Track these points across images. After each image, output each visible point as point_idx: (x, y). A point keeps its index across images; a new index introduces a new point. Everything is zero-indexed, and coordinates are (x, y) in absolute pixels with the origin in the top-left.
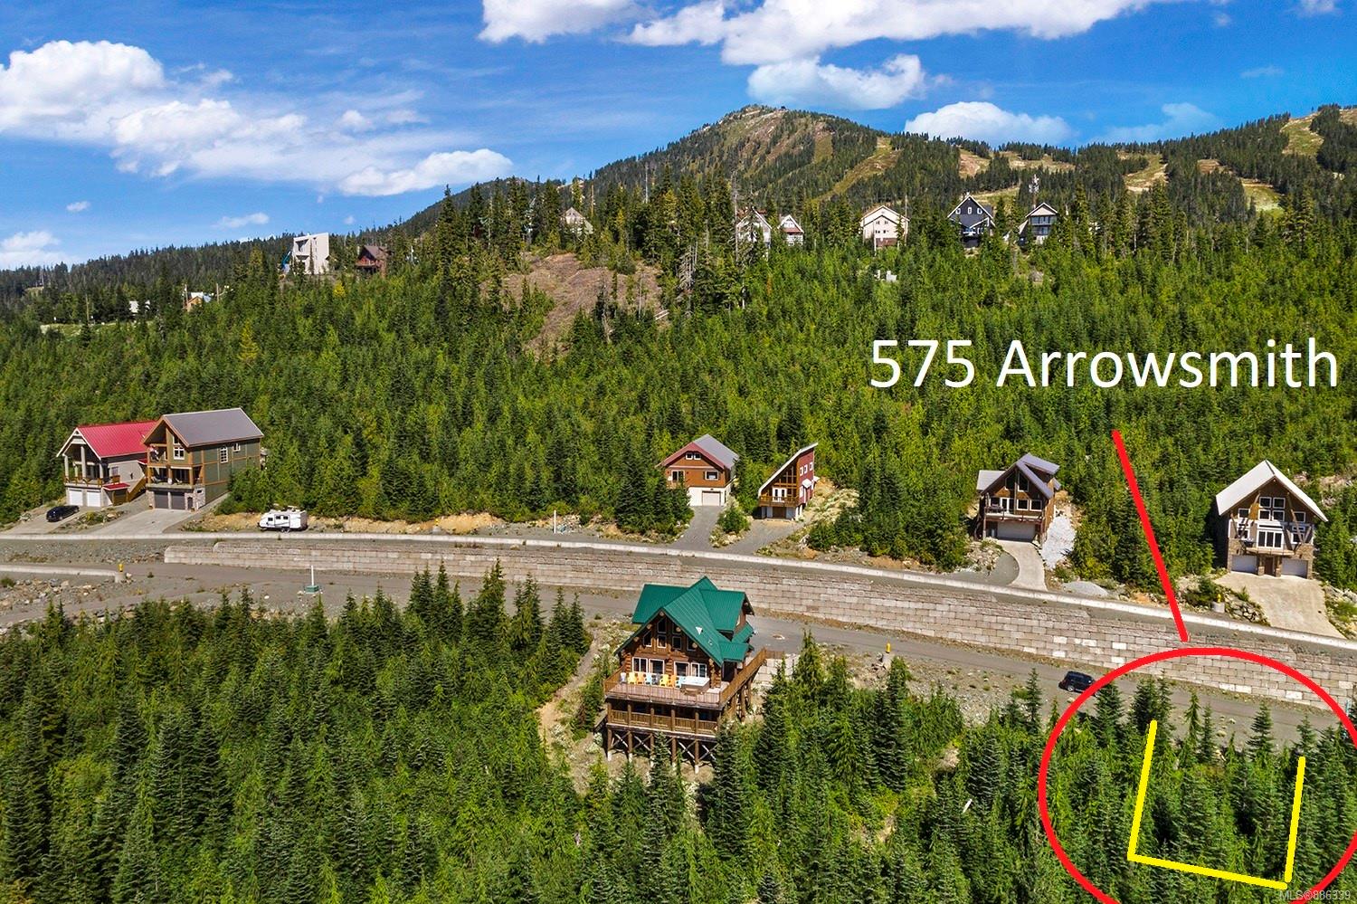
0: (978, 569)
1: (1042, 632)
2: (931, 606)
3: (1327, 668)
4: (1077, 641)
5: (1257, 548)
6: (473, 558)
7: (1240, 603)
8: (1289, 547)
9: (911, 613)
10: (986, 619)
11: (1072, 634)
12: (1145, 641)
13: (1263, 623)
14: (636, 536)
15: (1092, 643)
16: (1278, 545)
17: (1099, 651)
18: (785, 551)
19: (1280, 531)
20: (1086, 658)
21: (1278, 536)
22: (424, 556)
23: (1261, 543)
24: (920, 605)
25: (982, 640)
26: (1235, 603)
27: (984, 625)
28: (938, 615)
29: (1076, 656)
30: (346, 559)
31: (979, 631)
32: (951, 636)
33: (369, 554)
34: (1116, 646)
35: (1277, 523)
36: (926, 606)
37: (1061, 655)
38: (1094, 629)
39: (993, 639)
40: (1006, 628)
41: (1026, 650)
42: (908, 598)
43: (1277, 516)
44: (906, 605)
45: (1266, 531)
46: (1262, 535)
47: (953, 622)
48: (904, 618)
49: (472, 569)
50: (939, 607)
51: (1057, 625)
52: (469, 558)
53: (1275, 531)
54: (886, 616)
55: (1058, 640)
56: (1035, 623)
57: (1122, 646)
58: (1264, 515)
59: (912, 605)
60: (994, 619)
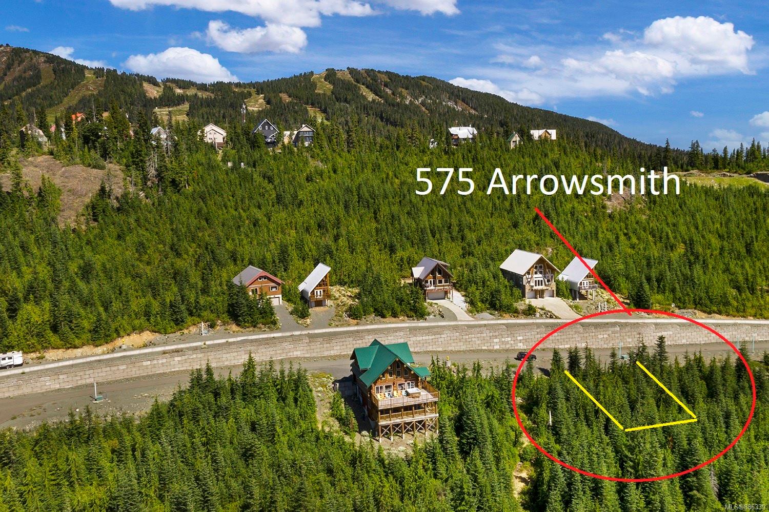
0: (435, 316)
1: (488, 338)
2: (439, 336)
3: (594, 331)
4: (503, 339)
5: (535, 288)
6: (179, 358)
7: (544, 311)
8: (546, 285)
9: (430, 341)
10: (464, 337)
11: (500, 337)
12: (529, 334)
13: (557, 318)
14: (251, 329)
15: (509, 339)
16: (542, 285)
17: (512, 342)
18: (340, 323)
19: (542, 279)
20: (508, 346)
21: (542, 281)
22: (145, 363)
23: (536, 285)
24: (433, 337)
25: (463, 348)
26: (542, 312)
27: (464, 340)
28: (442, 340)
29: (504, 346)
30: (88, 376)
31: (462, 344)
32: (450, 348)
33: (104, 369)
34: (519, 338)
35: (541, 275)
36: (437, 336)
37: (498, 347)
38: (509, 333)
39: (469, 346)
40: (473, 339)
41: (483, 348)
42: (427, 334)
43: (541, 273)
44: (427, 338)
45: (537, 279)
46: (536, 281)
47: (450, 342)
48: (427, 345)
49: (180, 366)
50: (442, 336)
51: (494, 334)
52: (177, 359)
53: (540, 279)
54: (419, 345)
55: (496, 340)
56: (485, 335)
57: (521, 338)
58: (536, 273)
59: (430, 337)
60: (467, 337)
